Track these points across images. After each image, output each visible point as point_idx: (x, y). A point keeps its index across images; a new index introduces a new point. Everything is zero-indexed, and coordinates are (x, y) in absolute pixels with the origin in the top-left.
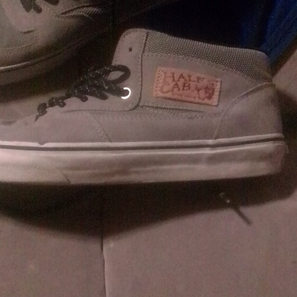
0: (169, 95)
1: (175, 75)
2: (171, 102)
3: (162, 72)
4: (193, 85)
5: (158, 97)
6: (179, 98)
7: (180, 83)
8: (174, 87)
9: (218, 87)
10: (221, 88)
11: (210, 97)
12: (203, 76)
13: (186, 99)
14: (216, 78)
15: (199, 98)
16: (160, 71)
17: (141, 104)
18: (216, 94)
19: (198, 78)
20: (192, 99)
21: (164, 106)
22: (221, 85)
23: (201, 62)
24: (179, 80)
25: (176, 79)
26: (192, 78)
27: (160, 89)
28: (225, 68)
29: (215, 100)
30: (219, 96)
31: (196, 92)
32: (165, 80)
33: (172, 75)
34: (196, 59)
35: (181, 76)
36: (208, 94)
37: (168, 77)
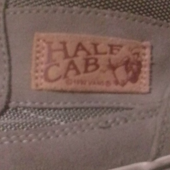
0: (60, 85)
1: (68, 45)
2: (66, 96)
3: (44, 41)
4: (102, 60)
5: (41, 90)
6: (80, 87)
7: (79, 61)
8: (68, 69)
9: (146, 58)
10: (152, 59)
11: (134, 79)
12: (118, 41)
13: (93, 87)
14: (143, 40)
15: (117, 82)
16: (38, 40)
17: (12, 104)
18: (146, 70)
19: (112, 47)
20: (103, 88)
21: (53, 105)
22: (151, 53)
23: (112, 15)
24: (75, 55)
25: (71, 52)
26: (99, 48)
27: (42, 74)
28: (155, 20)
29: (144, 81)
30: (151, 72)
31: (109, 73)
32: (50, 56)
33: (61, 46)
34: (105, 11)
35: (80, 46)
36: (131, 73)
37: (56, 50)
